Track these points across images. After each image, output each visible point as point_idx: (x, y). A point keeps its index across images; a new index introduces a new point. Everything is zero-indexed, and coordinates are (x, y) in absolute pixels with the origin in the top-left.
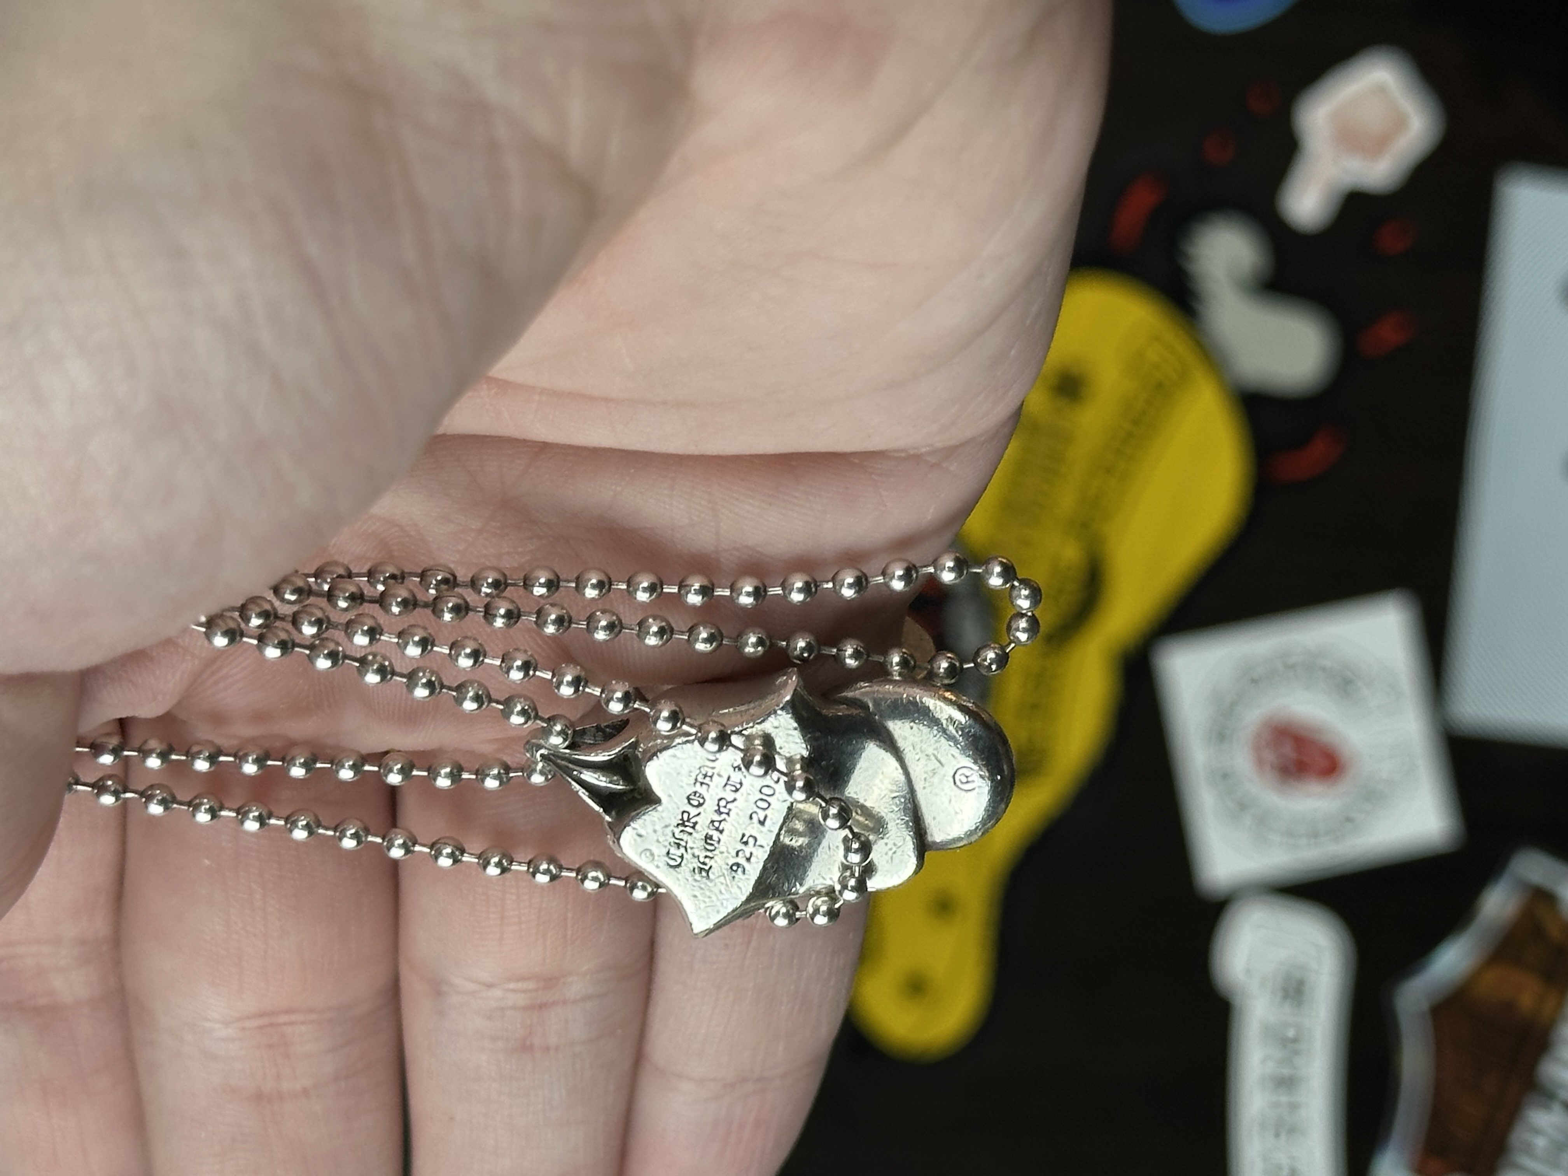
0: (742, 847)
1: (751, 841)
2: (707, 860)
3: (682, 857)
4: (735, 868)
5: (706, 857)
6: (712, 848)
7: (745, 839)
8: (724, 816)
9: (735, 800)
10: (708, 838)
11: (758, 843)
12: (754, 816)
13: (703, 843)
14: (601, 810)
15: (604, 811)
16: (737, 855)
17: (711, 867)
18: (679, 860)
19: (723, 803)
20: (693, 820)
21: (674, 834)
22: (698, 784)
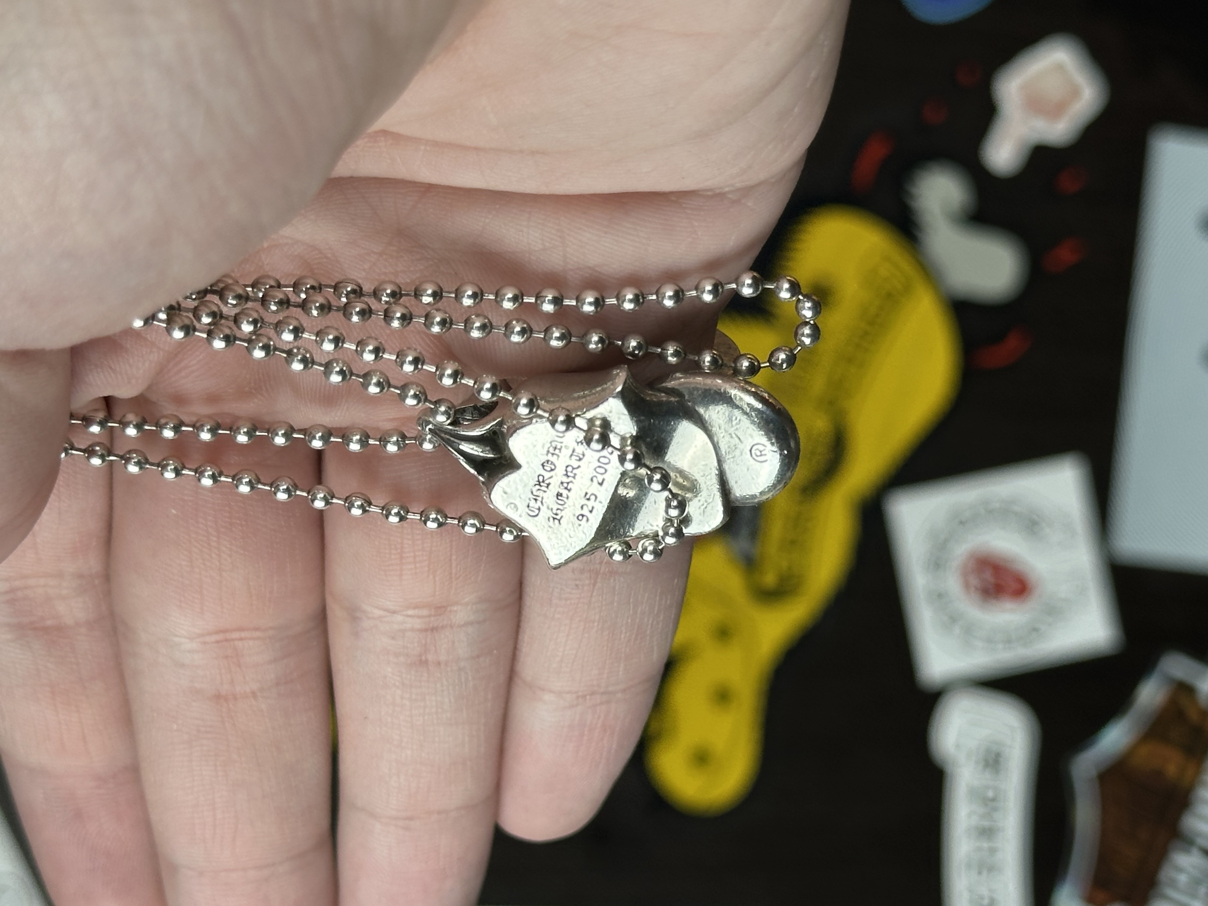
0: (586, 502)
1: (593, 498)
2: (559, 512)
3: (539, 509)
4: (580, 518)
5: (558, 509)
6: (562, 503)
7: (588, 497)
8: (570, 479)
9: (579, 467)
10: (559, 495)
11: (598, 500)
12: (594, 479)
13: (555, 498)
14: (476, 473)
15: (478, 473)
16: (582, 507)
17: (562, 517)
18: (537, 511)
19: (570, 469)
20: (547, 482)
21: (532, 493)
22: (550, 455)
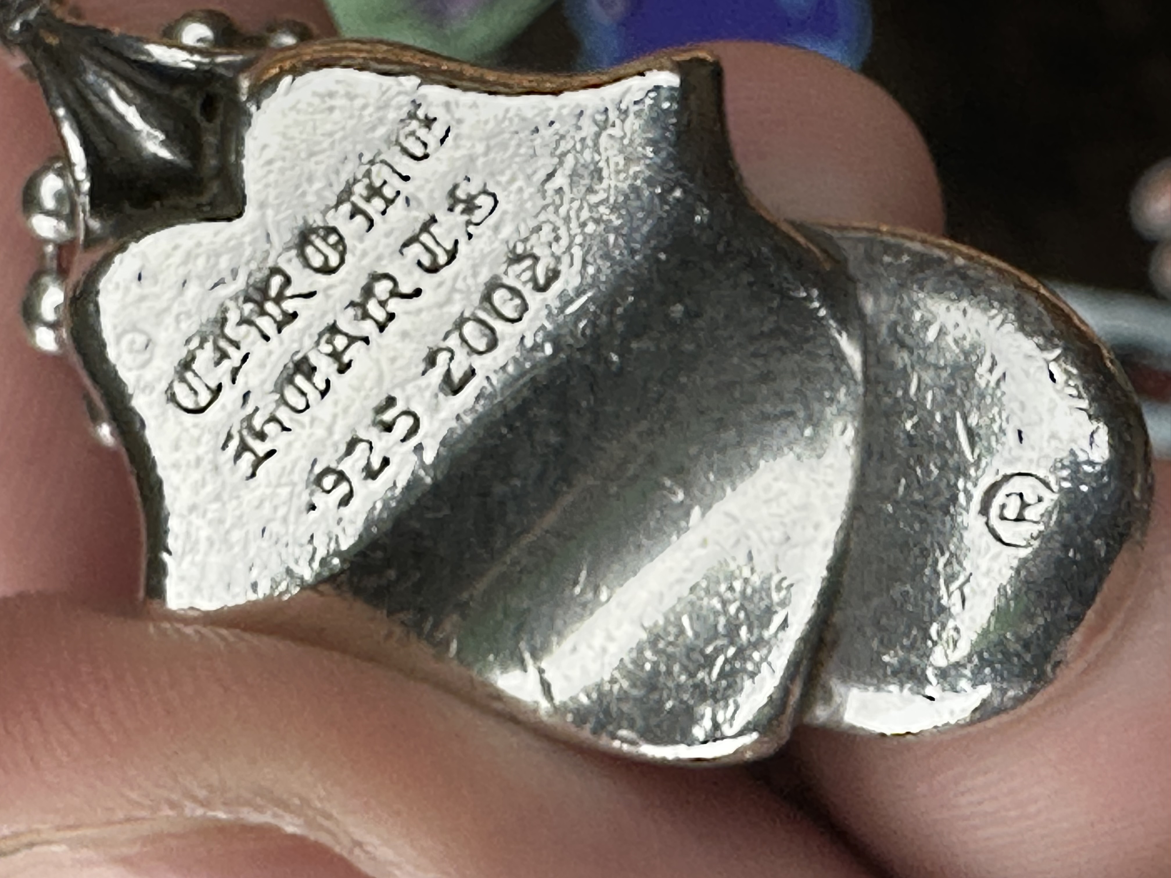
0: (374, 434)
1: (404, 424)
2: (271, 429)
4: (329, 480)
6: (297, 401)
7: (388, 416)
8: (368, 328)
9: (415, 293)
10: (302, 370)
12: (442, 358)
14: (86, 186)
15: (92, 193)
16: (352, 445)
17: (271, 453)
18: (204, 397)
19: (382, 289)
20: (289, 306)
22: (345, 208)
